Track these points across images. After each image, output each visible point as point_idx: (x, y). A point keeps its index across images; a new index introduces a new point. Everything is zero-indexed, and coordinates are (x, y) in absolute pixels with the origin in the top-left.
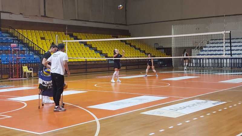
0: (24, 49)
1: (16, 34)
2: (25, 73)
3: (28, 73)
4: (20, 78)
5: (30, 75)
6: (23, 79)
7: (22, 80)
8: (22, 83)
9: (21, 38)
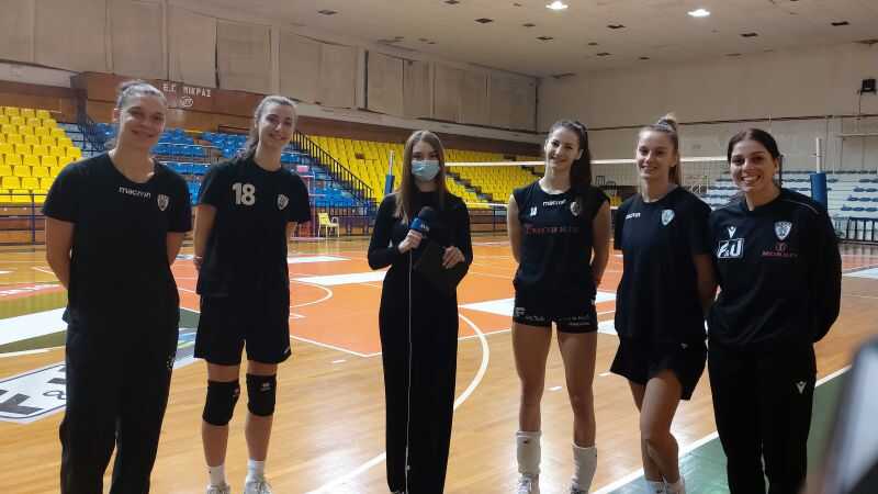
0: (321, 177)
1: (306, 145)
2: (323, 227)
3: (329, 228)
4: (312, 236)
5: (332, 232)
6: (319, 238)
7: (316, 241)
8: (317, 247)
9: (315, 153)
